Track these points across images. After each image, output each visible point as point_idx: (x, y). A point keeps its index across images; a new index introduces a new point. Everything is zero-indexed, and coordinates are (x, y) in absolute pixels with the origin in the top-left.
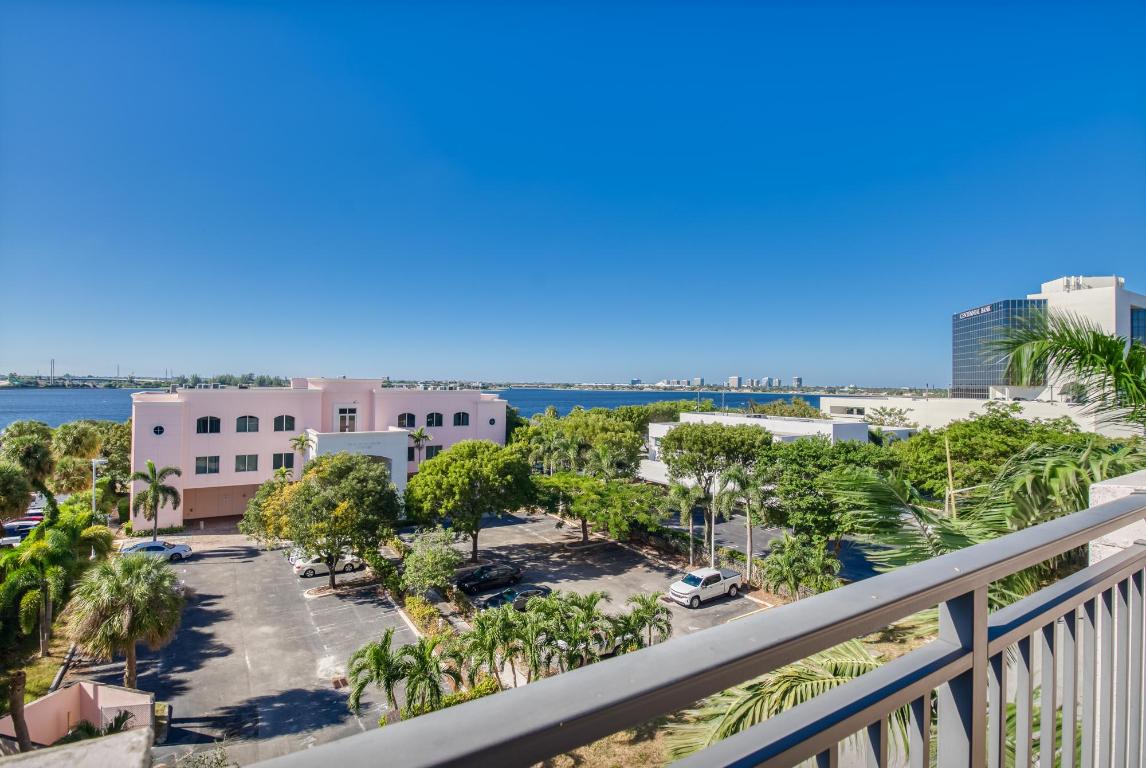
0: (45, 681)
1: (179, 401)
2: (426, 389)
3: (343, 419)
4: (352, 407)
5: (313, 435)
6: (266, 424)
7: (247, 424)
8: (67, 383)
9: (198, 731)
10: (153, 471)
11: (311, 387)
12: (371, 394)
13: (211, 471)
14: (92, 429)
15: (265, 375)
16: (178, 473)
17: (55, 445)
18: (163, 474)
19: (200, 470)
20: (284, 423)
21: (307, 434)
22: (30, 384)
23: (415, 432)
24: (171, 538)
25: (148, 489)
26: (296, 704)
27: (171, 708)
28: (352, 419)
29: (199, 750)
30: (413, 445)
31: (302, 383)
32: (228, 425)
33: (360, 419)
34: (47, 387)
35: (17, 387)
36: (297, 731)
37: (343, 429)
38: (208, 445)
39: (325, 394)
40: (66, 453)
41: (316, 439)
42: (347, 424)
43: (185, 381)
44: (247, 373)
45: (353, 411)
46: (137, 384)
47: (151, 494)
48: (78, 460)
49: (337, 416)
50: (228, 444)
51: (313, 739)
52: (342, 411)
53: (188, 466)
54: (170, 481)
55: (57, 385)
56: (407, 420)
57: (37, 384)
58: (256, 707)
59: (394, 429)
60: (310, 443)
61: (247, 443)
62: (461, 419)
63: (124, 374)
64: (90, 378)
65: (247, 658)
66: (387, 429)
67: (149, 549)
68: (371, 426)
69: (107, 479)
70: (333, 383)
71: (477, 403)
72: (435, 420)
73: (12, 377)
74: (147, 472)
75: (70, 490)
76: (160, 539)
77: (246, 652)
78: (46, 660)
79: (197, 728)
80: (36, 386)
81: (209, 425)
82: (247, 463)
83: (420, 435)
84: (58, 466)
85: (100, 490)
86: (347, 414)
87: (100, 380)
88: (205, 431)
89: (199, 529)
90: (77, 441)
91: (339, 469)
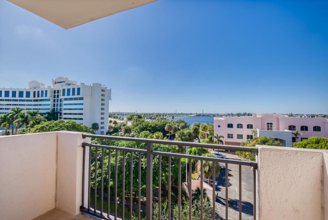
0: (195, 178)
1: (223, 119)
2: (301, 117)
3: (268, 126)
4: (271, 122)
5: (258, 130)
6: (245, 126)
7: (240, 126)
8: (206, 115)
9: (223, 202)
10: (218, 136)
11: (258, 116)
12: (278, 118)
13: (231, 138)
14: (207, 125)
15: (250, 113)
16: (223, 137)
17: (200, 128)
18: (220, 137)
19: (229, 137)
20: (250, 126)
21: (256, 130)
22: (199, 115)
23: (295, 132)
24: (222, 153)
25: (217, 140)
26: (248, 206)
27: (217, 193)
28: (271, 126)
29: (222, 206)
30: (294, 136)
31: (255, 115)
32: (235, 126)
33: (274, 127)
34: (202, 116)
35: (197, 116)
36: (247, 214)
37: (268, 129)
38: (230, 131)
39: (262, 118)
40: (202, 130)
41: (259, 132)
42: (270, 128)
43: (229, 114)
44: (245, 112)
45: (272, 124)
46: (219, 115)
47: (217, 141)
48: (204, 132)
49: (266, 125)
50: (235, 131)
51: (251, 218)
52: (268, 124)
53: (226, 136)
54: (221, 139)
55: (204, 115)
56: (292, 128)
57: (200, 115)
58: (237, 202)
59: (286, 130)
60: (257, 133)
61: (240, 131)
62: (317, 129)
63: (216, 113)
64: (210, 114)
65: (236, 189)
66: (284, 130)
67: (217, 155)
68: (278, 129)
69: (210, 137)
70: (265, 115)
71: (324, 123)
72: (304, 128)
73: (196, 114)
74: (216, 136)
75: (203, 138)
76: (220, 153)
77: (236, 187)
78: (196, 173)
79: (223, 201)
80: (200, 116)
81: (230, 126)
82: (240, 137)
83: (297, 133)
84: (200, 133)
85: (209, 139)
86: (270, 125)
87: (212, 114)
88: (229, 127)
89: (228, 152)
90: (204, 128)
91: (263, 141)
